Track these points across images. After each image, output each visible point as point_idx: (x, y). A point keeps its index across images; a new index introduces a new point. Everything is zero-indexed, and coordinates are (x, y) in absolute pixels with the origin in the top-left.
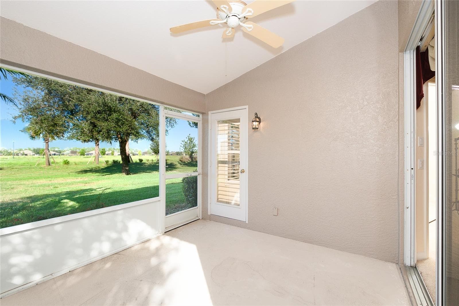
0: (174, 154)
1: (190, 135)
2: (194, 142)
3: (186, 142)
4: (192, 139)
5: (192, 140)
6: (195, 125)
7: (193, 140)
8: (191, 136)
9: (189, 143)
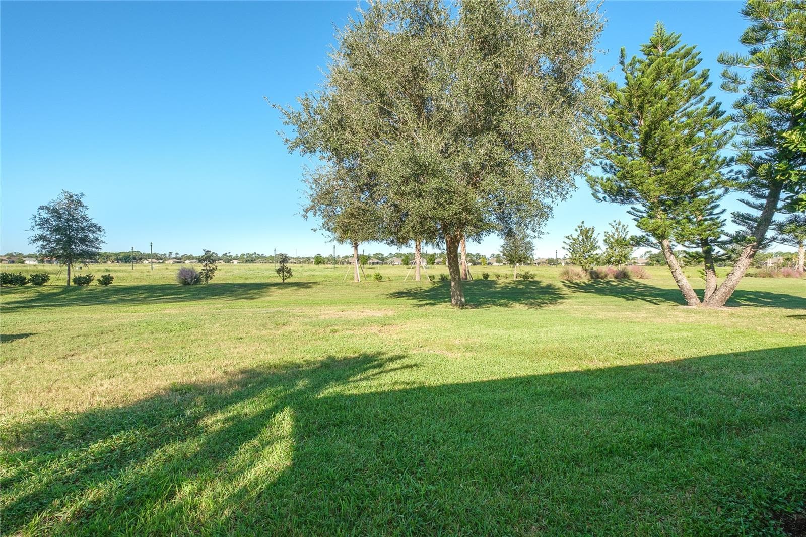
0: (542, 262)
1: (584, 224)
2: (593, 237)
3: (574, 240)
4: (588, 232)
5: (590, 234)
6: (609, 196)
7: (592, 233)
8: (587, 225)
9: (583, 240)
